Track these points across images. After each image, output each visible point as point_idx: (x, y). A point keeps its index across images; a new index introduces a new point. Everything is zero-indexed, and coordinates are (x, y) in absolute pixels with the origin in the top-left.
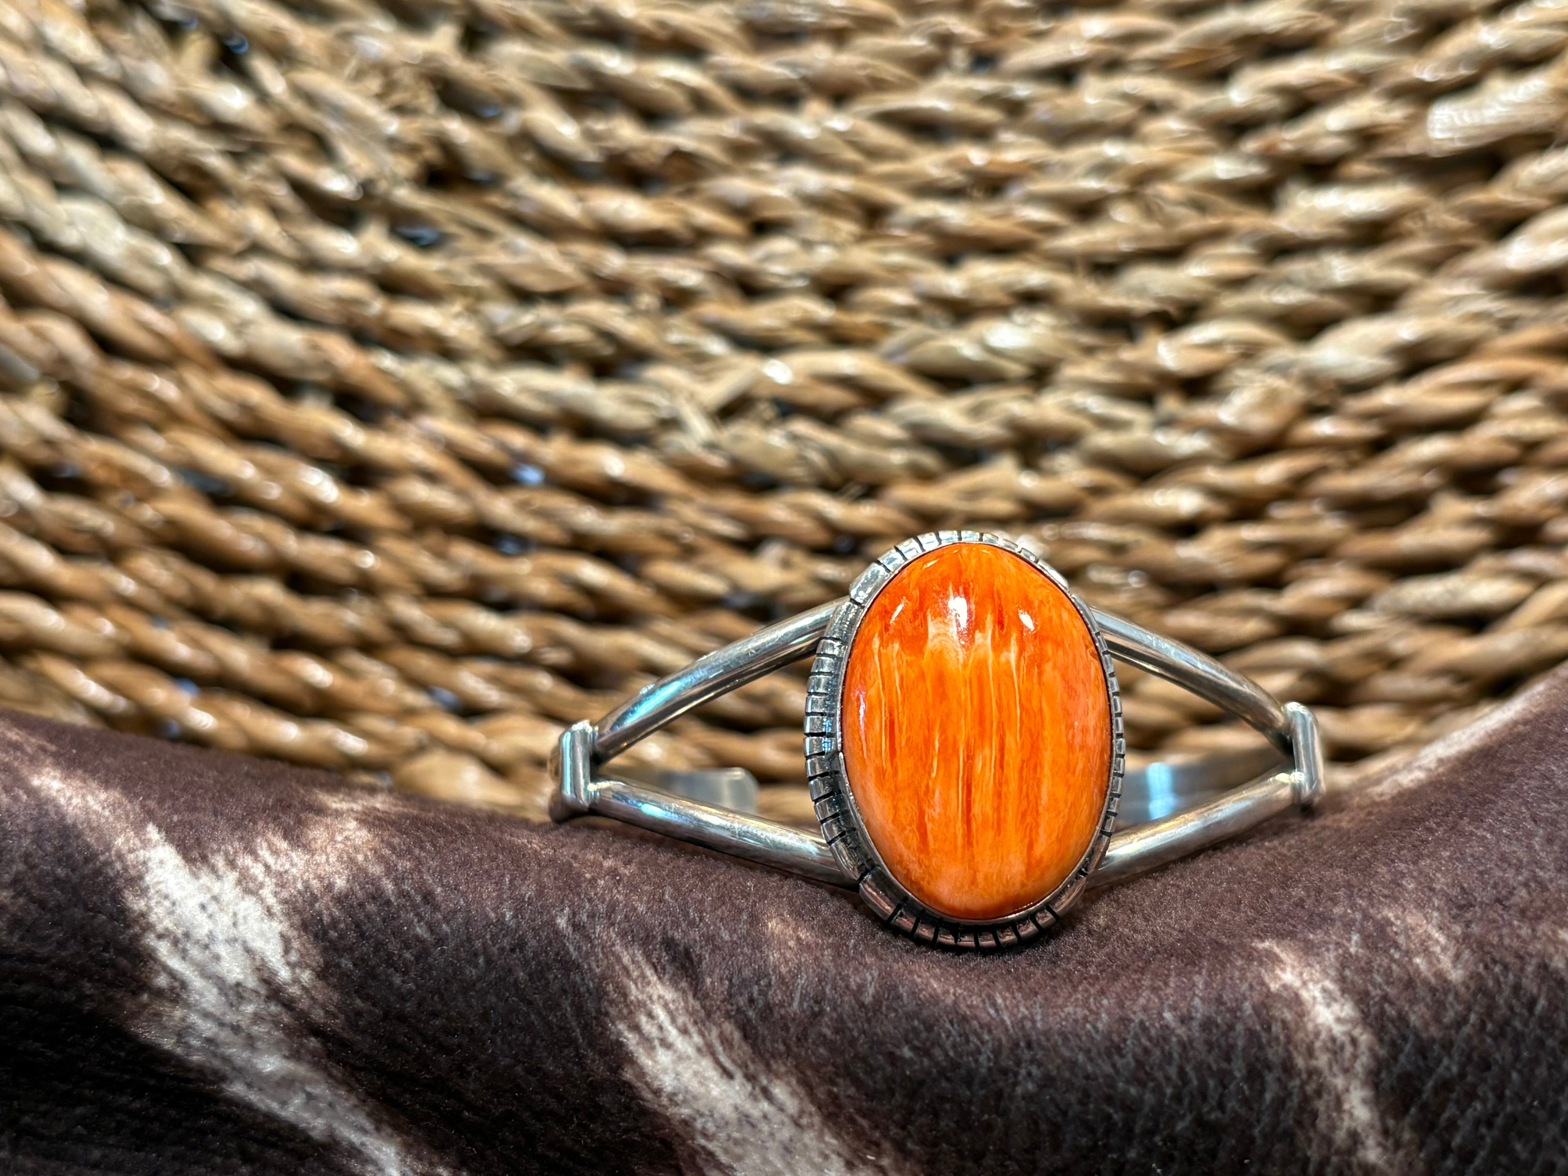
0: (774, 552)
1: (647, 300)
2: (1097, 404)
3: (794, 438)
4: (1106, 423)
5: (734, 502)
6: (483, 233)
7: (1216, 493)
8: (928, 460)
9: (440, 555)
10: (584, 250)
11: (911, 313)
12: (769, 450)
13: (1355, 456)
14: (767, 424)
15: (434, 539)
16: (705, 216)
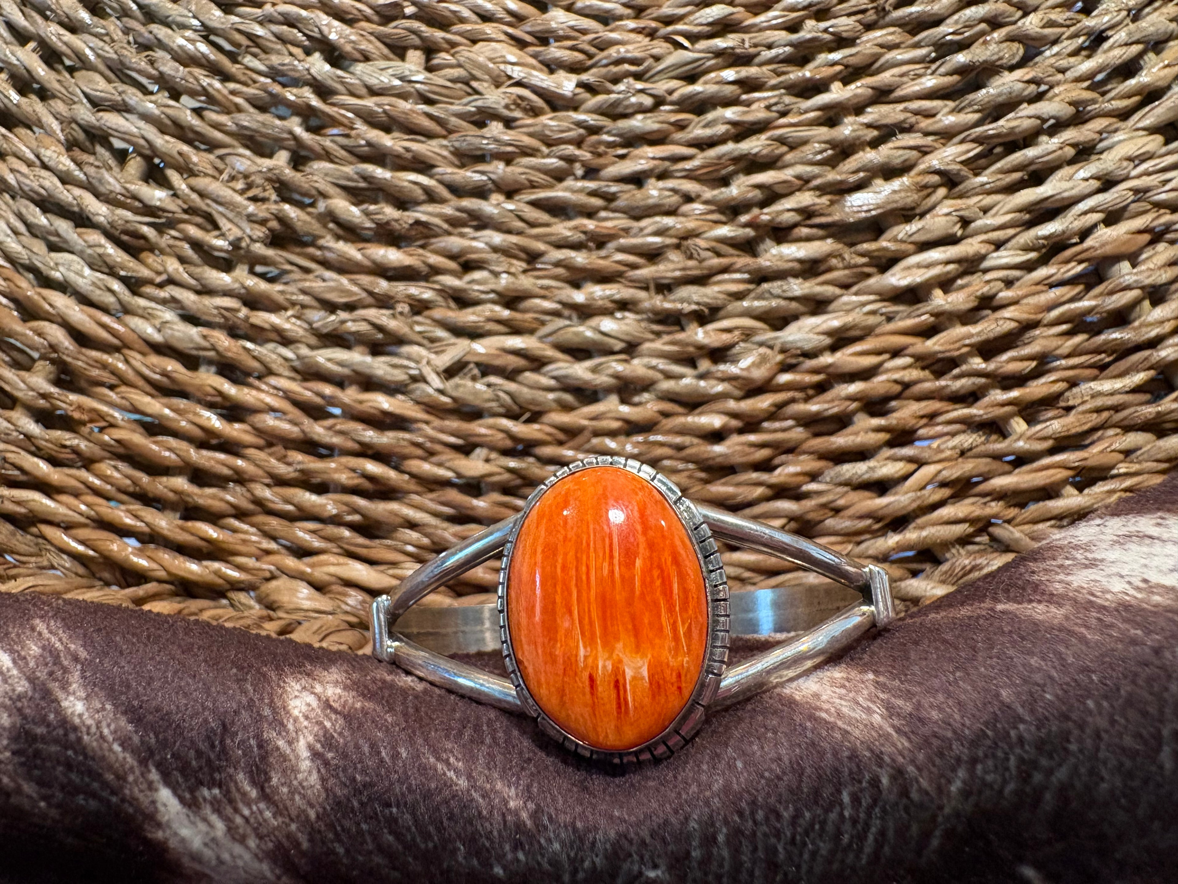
0: (480, 453)
1: (403, 307)
2: (662, 364)
3: (489, 385)
4: (669, 376)
5: (454, 424)
6: (307, 271)
7: (734, 415)
8: (568, 398)
9: (282, 459)
10: (365, 279)
11: (556, 314)
12: (476, 393)
13: (811, 392)
14: (474, 379)
15: (279, 449)
16: (434, 259)
